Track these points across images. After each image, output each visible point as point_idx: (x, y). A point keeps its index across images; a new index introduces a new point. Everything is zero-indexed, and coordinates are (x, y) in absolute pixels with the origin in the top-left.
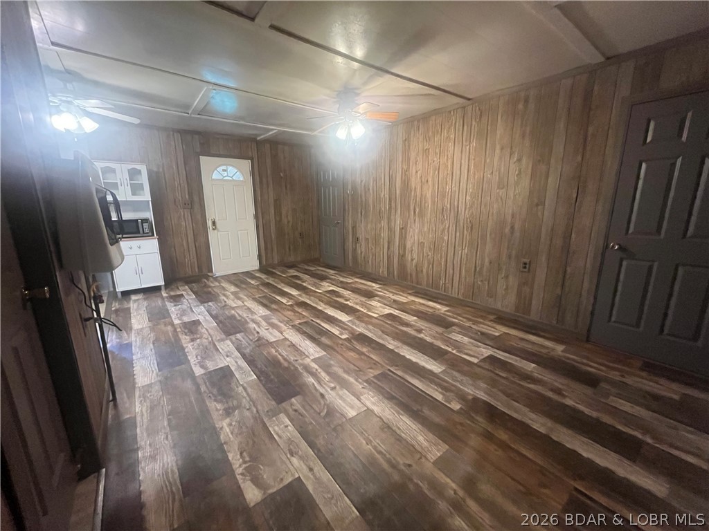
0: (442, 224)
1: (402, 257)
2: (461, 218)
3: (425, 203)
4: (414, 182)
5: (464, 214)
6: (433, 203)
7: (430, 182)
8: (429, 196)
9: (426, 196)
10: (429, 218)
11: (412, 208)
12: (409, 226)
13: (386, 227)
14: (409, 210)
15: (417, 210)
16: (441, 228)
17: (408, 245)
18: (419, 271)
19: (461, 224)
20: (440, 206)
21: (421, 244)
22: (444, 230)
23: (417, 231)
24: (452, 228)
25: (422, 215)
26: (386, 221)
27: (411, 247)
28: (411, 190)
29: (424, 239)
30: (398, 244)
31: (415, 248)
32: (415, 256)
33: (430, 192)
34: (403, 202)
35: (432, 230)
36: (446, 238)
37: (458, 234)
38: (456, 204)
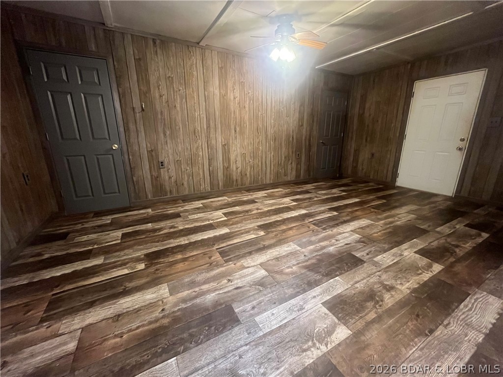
0: (258, 138)
1: (227, 169)
2: (269, 133)
3: (244, 123)
4: (233, 106)
5: (271, 131)
6: (250, 124)
7: (247, 109)
8: (247, 117)
9: (244, 118)
10: (247, 135)
11: (233, 127)
12: (231, 142)
13: (205, 145)
14: (230, 129)
15: (238, 129)
16: (257, 141)
17: (232, 157)
18: (243, 175)
19: (269, 138)
20: (255, 126)
21: (244, 155)
22: (259, 142)
23: (238, 145)
24: (264, 141)
25: (242, 133)
26: (204, 140)
27: (236, 159)
28: (231, 113)
29: (245, 151)
30: (221, 159)
31: (239, 159)
32: (239, 165)
33: (247, 115)
34: (223, 121)
35: (251, 143)
36: (261, 148)
37: (267, 144)
38: (265, 125)
